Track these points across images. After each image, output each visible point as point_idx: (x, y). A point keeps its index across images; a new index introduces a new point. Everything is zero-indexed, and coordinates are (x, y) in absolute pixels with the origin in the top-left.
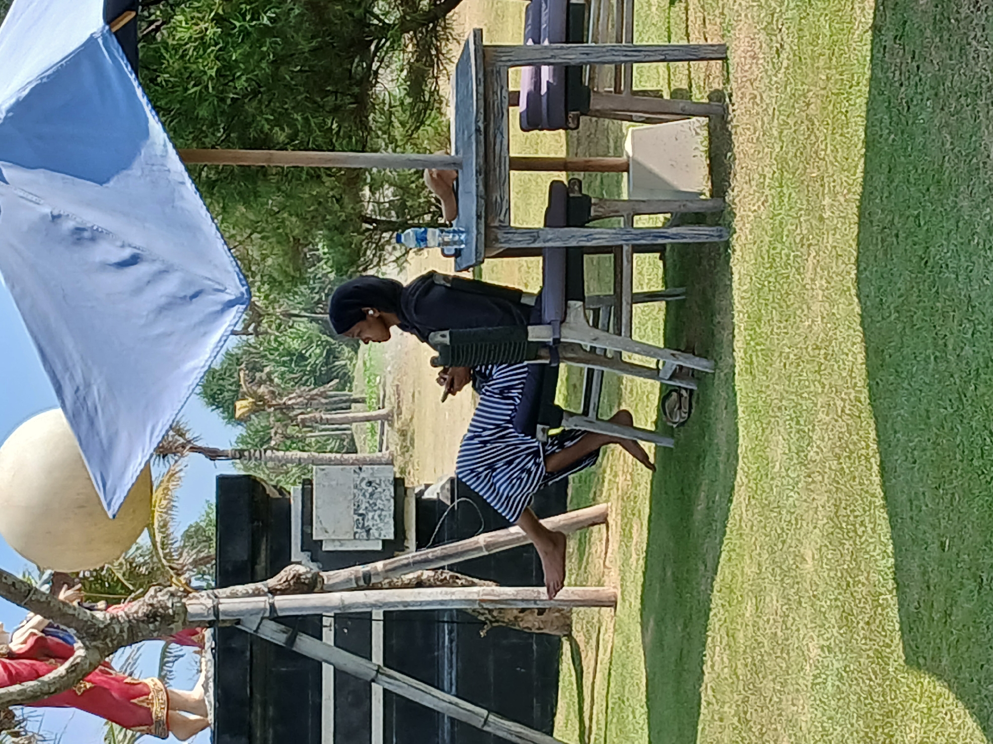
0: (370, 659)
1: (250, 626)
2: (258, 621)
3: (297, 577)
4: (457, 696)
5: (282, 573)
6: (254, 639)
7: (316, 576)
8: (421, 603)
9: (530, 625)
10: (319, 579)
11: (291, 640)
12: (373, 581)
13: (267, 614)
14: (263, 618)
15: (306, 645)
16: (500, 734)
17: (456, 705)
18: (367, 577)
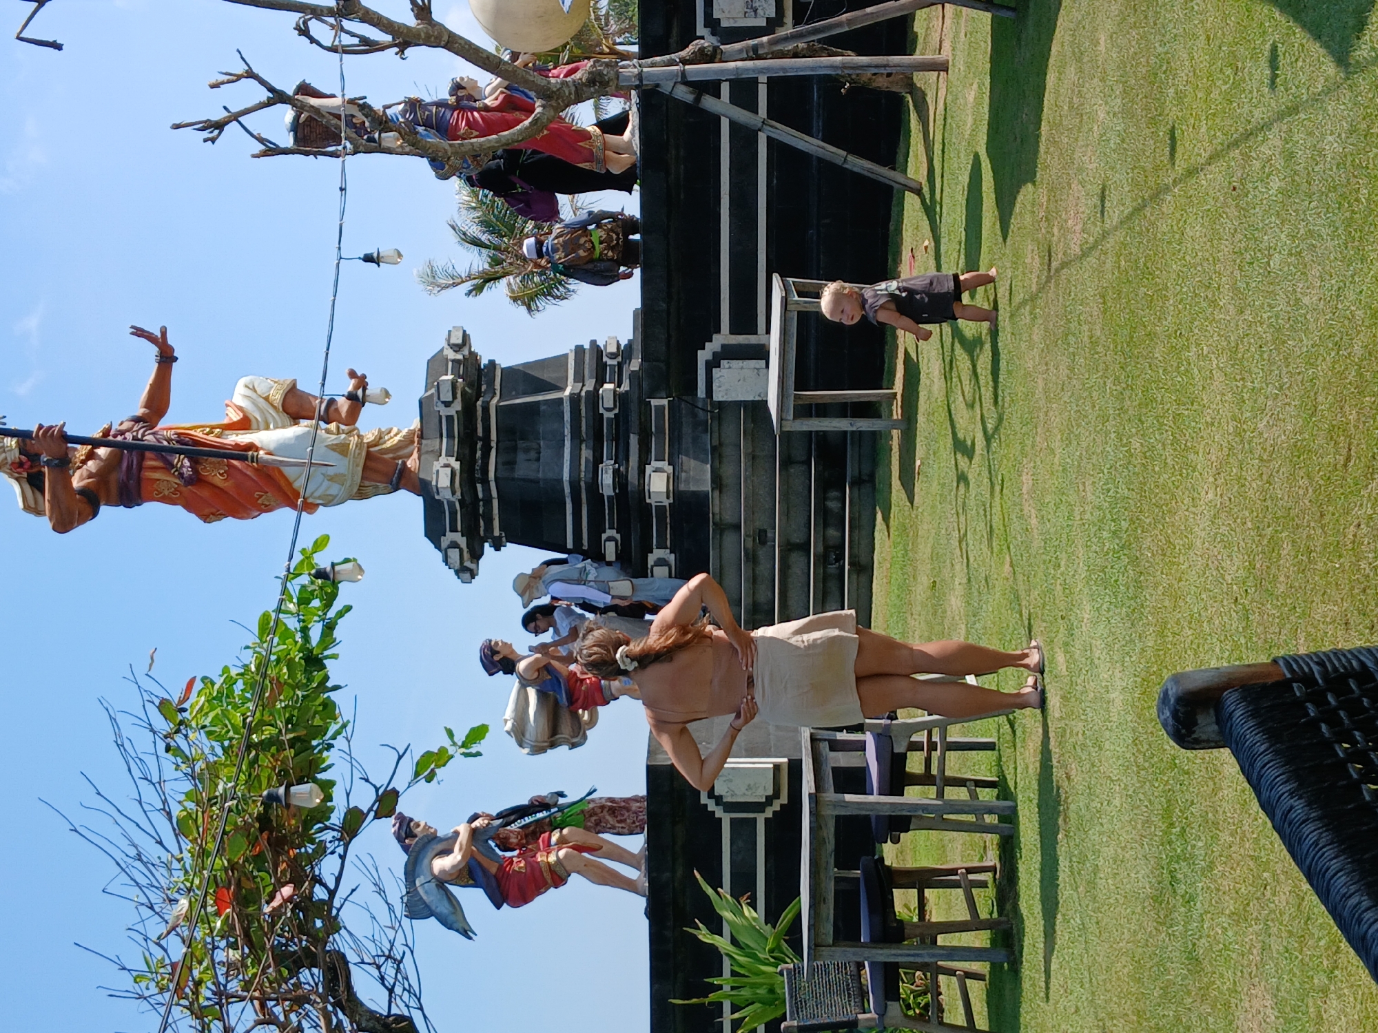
0: (757, 113)
1: (666, 88)
2: (672, 85)
3: (702, 50)
4: (823, 141)
5: (690, 47)
6: (669, 99)
7: (716, 49)
8: (798, 69)
9: (880, 85)
10: (719, 51)
11: (698, 99)
12: (760, 52)
13: (679, 80)
14: (675, 83)
15: (709, 102)
16: (855, 169)
17: (823, 148)
18: (755, 49)
